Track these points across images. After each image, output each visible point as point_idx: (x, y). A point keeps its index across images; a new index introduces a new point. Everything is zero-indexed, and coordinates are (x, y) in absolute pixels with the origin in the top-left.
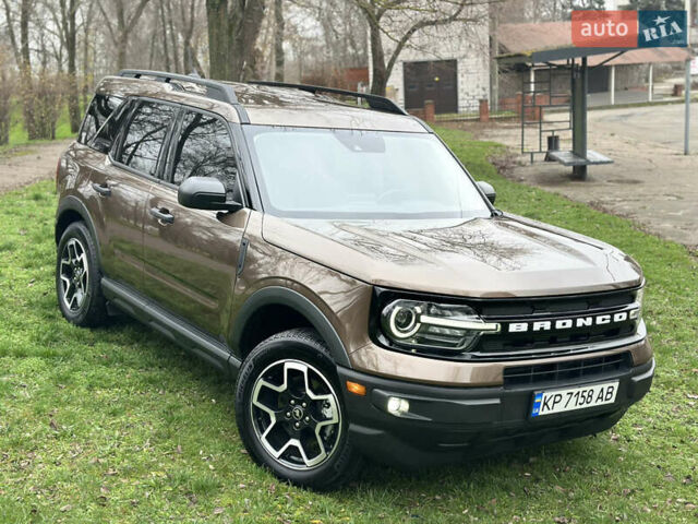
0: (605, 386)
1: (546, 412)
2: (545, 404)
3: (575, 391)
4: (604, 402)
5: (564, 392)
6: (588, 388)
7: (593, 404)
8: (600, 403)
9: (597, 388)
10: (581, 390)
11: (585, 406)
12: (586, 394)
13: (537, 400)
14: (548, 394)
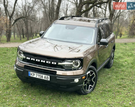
0: (46, 76)
1: (32, 76)
2: (31, 74)
3: (38, 74)
4: (46, 79)
5: (35, 74)
6: (41, 75)
7: (43, 79)
8: (45, 79)
9: (44, 76)
10: (39, 74)
11: (41, 78)
12: (41, 76)
13: (29, 73)
14: (32, 73)
